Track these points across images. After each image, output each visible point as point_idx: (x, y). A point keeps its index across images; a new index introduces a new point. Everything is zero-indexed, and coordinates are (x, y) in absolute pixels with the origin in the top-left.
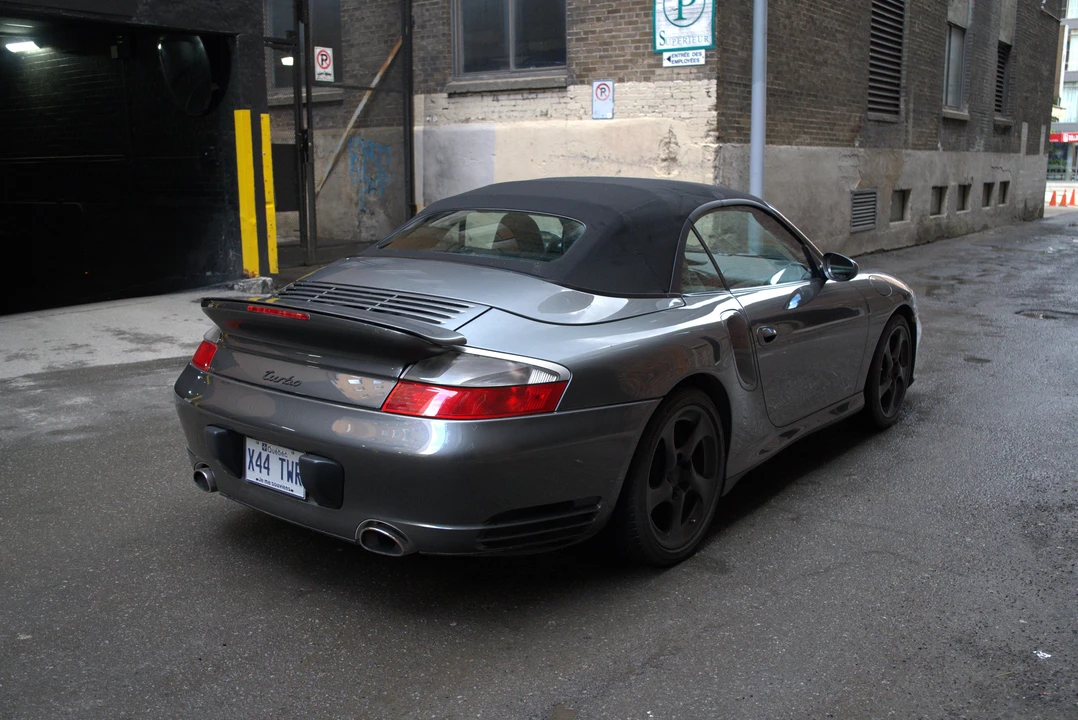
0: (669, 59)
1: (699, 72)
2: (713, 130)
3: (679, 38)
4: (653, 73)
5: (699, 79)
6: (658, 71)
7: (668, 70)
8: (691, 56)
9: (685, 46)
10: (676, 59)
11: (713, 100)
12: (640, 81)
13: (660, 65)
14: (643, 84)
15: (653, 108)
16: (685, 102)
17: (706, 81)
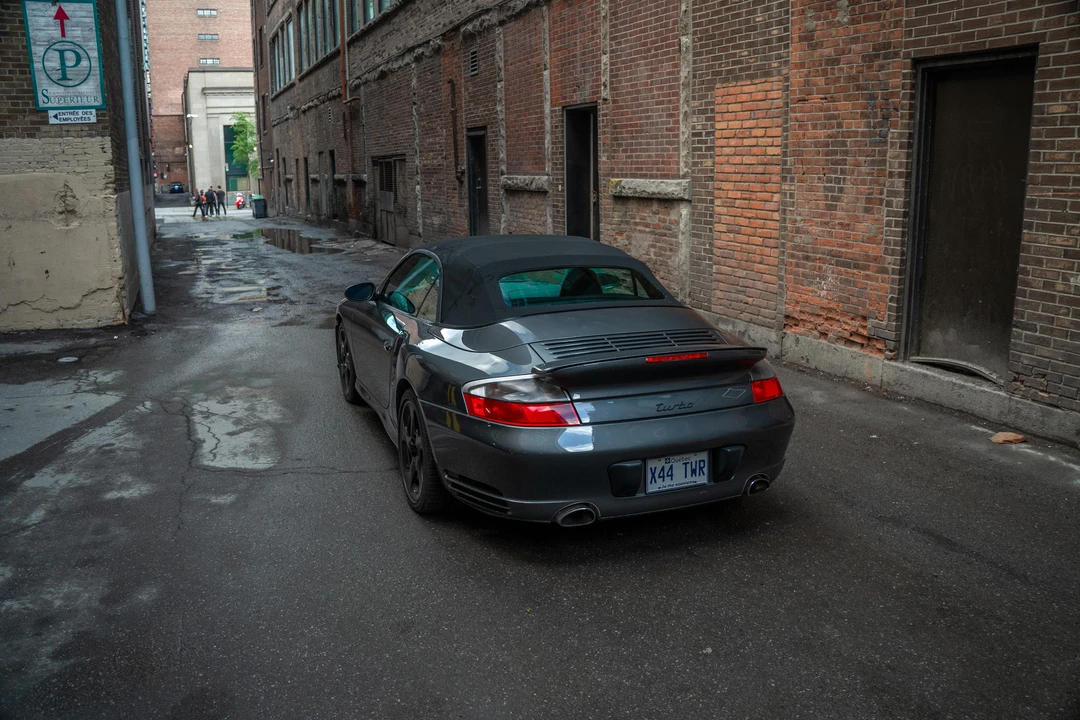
0: (56, 117)
1: (91, 130)
2: (111, 183)
3: (64, 97)
4: (38, 129)
5: (91, 136)
6: (44, 128)
7: (55, 128)
8: (80, 115)
9: (72, 104)
10: (64, 117)
11: (109, 155)
12: (24, 137)
13: (46, 123)
14: (26, 140)
15: (42, 164)
16: (80, 157)
17: (99, 138)
